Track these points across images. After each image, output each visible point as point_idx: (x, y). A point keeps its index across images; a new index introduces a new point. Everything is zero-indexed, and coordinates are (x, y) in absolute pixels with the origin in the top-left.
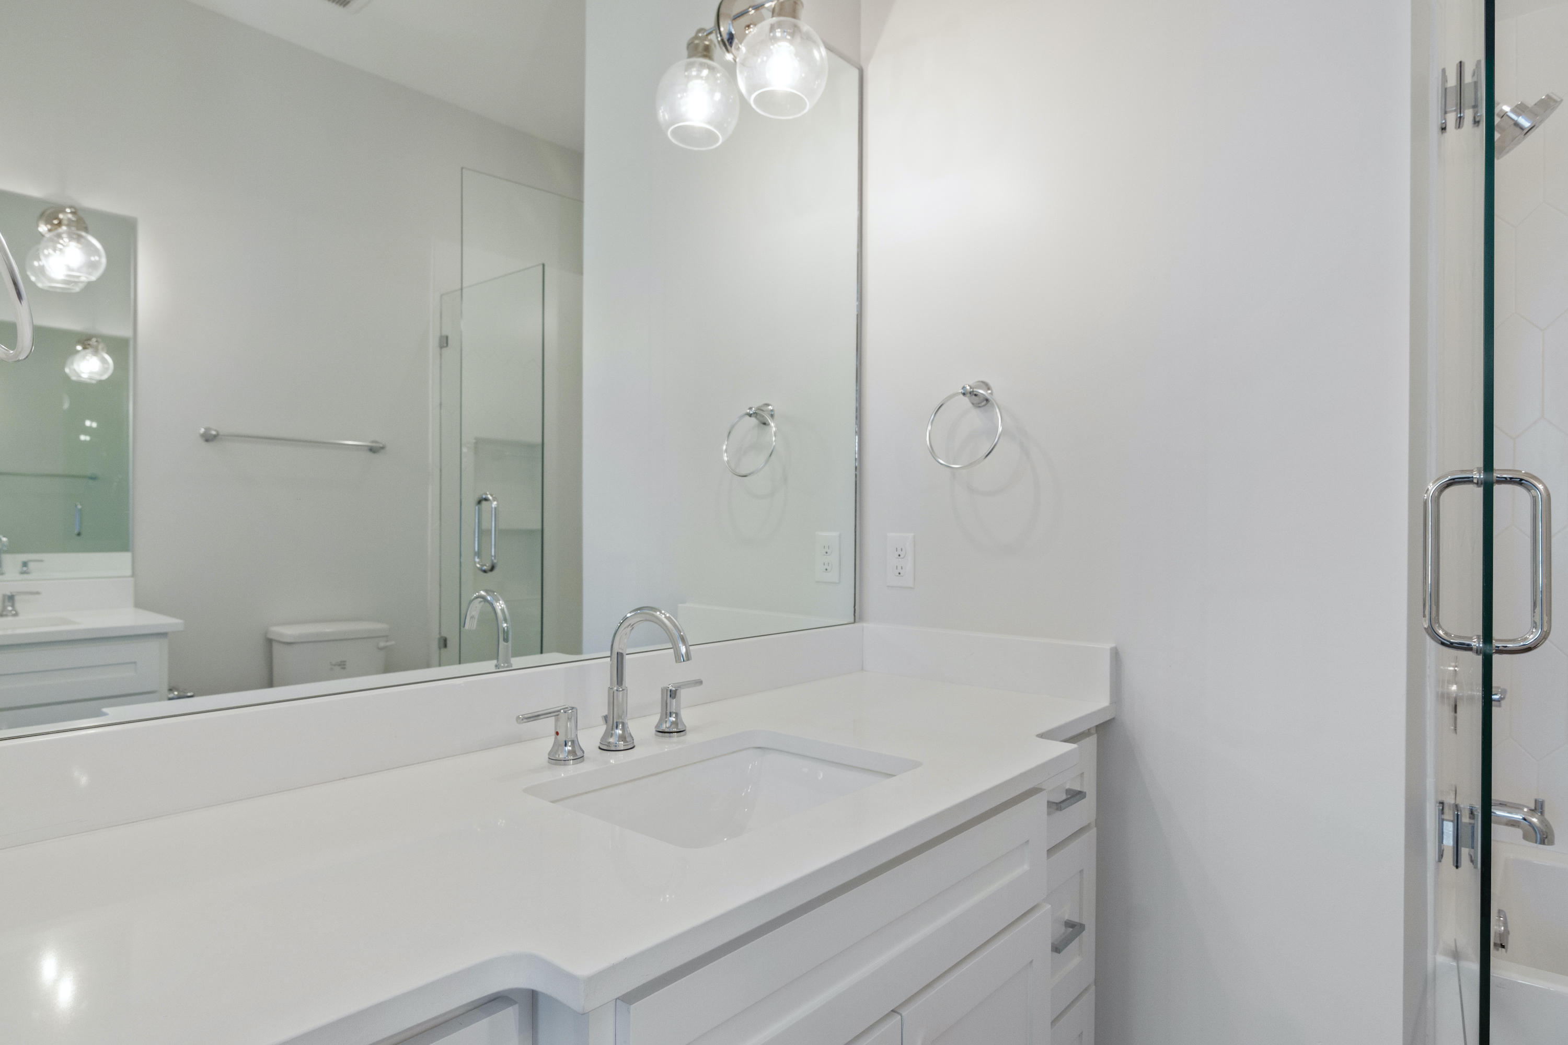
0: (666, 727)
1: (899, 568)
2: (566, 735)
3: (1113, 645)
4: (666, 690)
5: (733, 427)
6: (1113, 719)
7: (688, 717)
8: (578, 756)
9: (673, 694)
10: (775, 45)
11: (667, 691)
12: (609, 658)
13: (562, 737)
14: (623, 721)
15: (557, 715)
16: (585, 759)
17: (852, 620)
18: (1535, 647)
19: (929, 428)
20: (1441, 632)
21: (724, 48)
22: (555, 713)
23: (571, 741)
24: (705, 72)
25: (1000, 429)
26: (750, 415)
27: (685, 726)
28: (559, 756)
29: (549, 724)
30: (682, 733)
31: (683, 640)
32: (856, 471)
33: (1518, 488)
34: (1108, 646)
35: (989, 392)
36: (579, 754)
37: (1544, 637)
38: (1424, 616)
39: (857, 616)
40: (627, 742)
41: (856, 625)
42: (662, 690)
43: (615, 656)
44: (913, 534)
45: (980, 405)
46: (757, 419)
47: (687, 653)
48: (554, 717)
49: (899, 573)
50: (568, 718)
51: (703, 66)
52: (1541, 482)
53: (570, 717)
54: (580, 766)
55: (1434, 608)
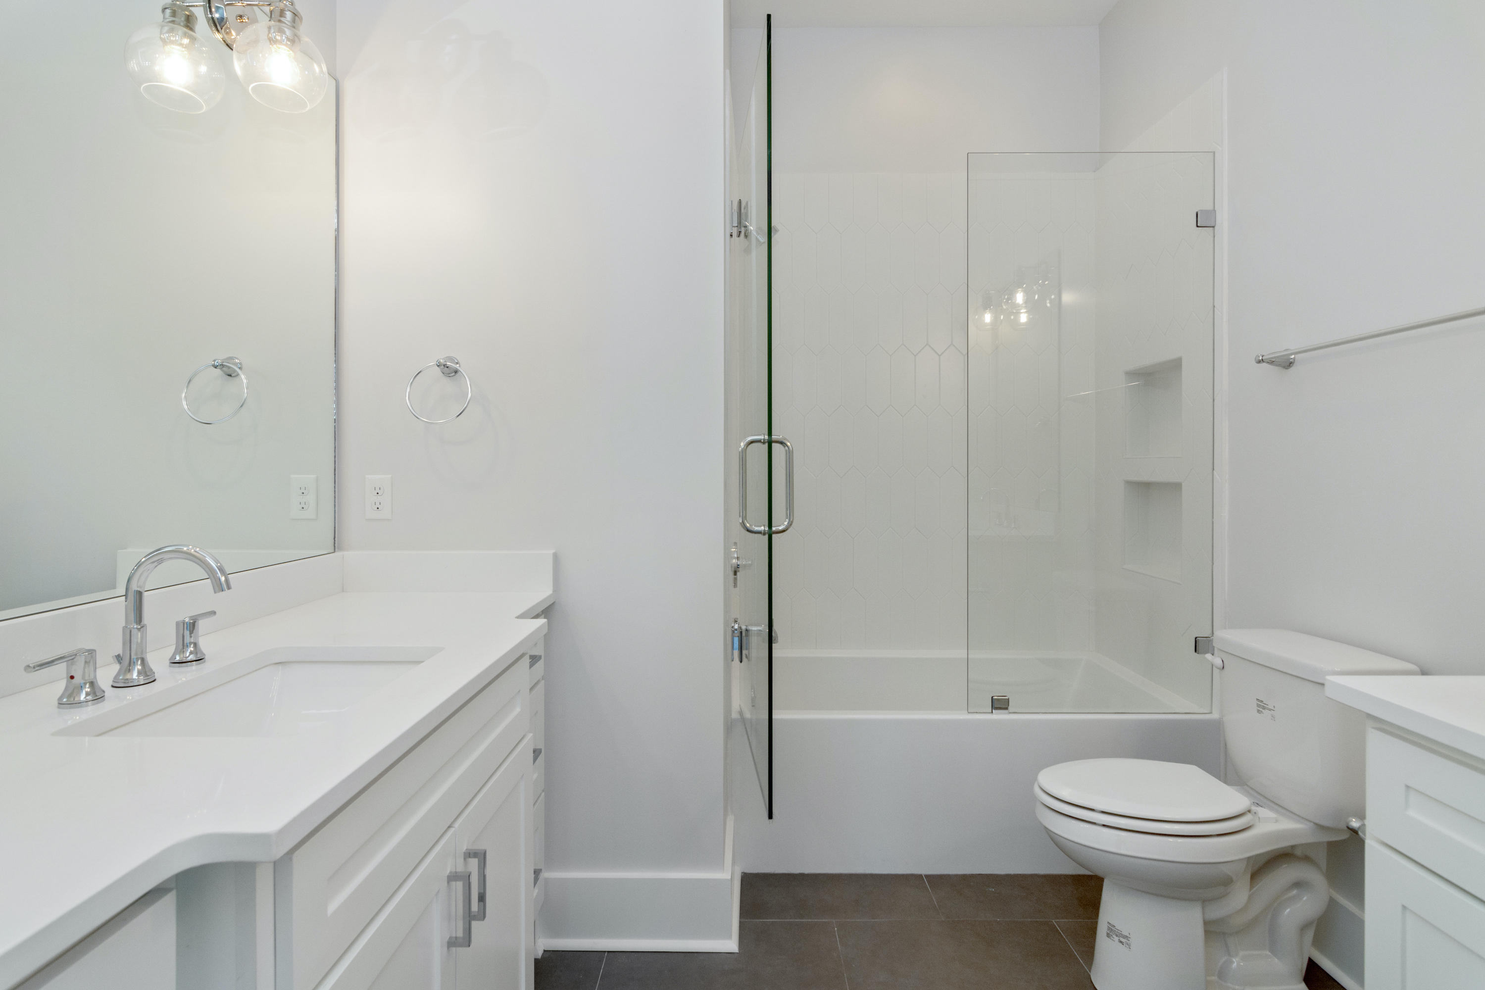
0: (183, 657)
1: (378, 504)
2: (83, 678)
3: (554, 551)
4: (182, 624)
5: (195, 374)
6: (553, 604)
7: (205, 644)
8: (97, 696)
9: (192, 626)
10: (275, 46)
11: (184, 624)
12: (124, 597)
13: (78, 680)
14: (143, 657)
15: (73, 659)
16: (106, 698)
17: (333, 551)
18: (787, 530)
19: (408, 390)
20: (748, 525)
21: (214, 29)
22: (69, 658)
23: (89, 682)
24: (186, 41)
25: (470, 395)
26: (216, 367)
27: (204, 655)
28: (74, 699)
29: (61, 669)
30: (201, 661)
31: (221, 570)
32: (335, 423)
33: (781, 446)
34: (552, 551)
35: (458, 365)
36: (99, 694)
37: (790, 524)
38: (740, 516)
39: (336, 545)
40: (148, 676)
41: (336, 554)
42: (177, 624)
43: (131, 596)
44: (390, 476)
45: (450, 375)
46: (223, 371)
47: (227, 581)
48: (65, 663)
49: (378, 508)
50: (86, 662)
51: (185, 35)
52: (789, 442)
53: (88, 660)
54: (100, 705)
55: (744, 512)
